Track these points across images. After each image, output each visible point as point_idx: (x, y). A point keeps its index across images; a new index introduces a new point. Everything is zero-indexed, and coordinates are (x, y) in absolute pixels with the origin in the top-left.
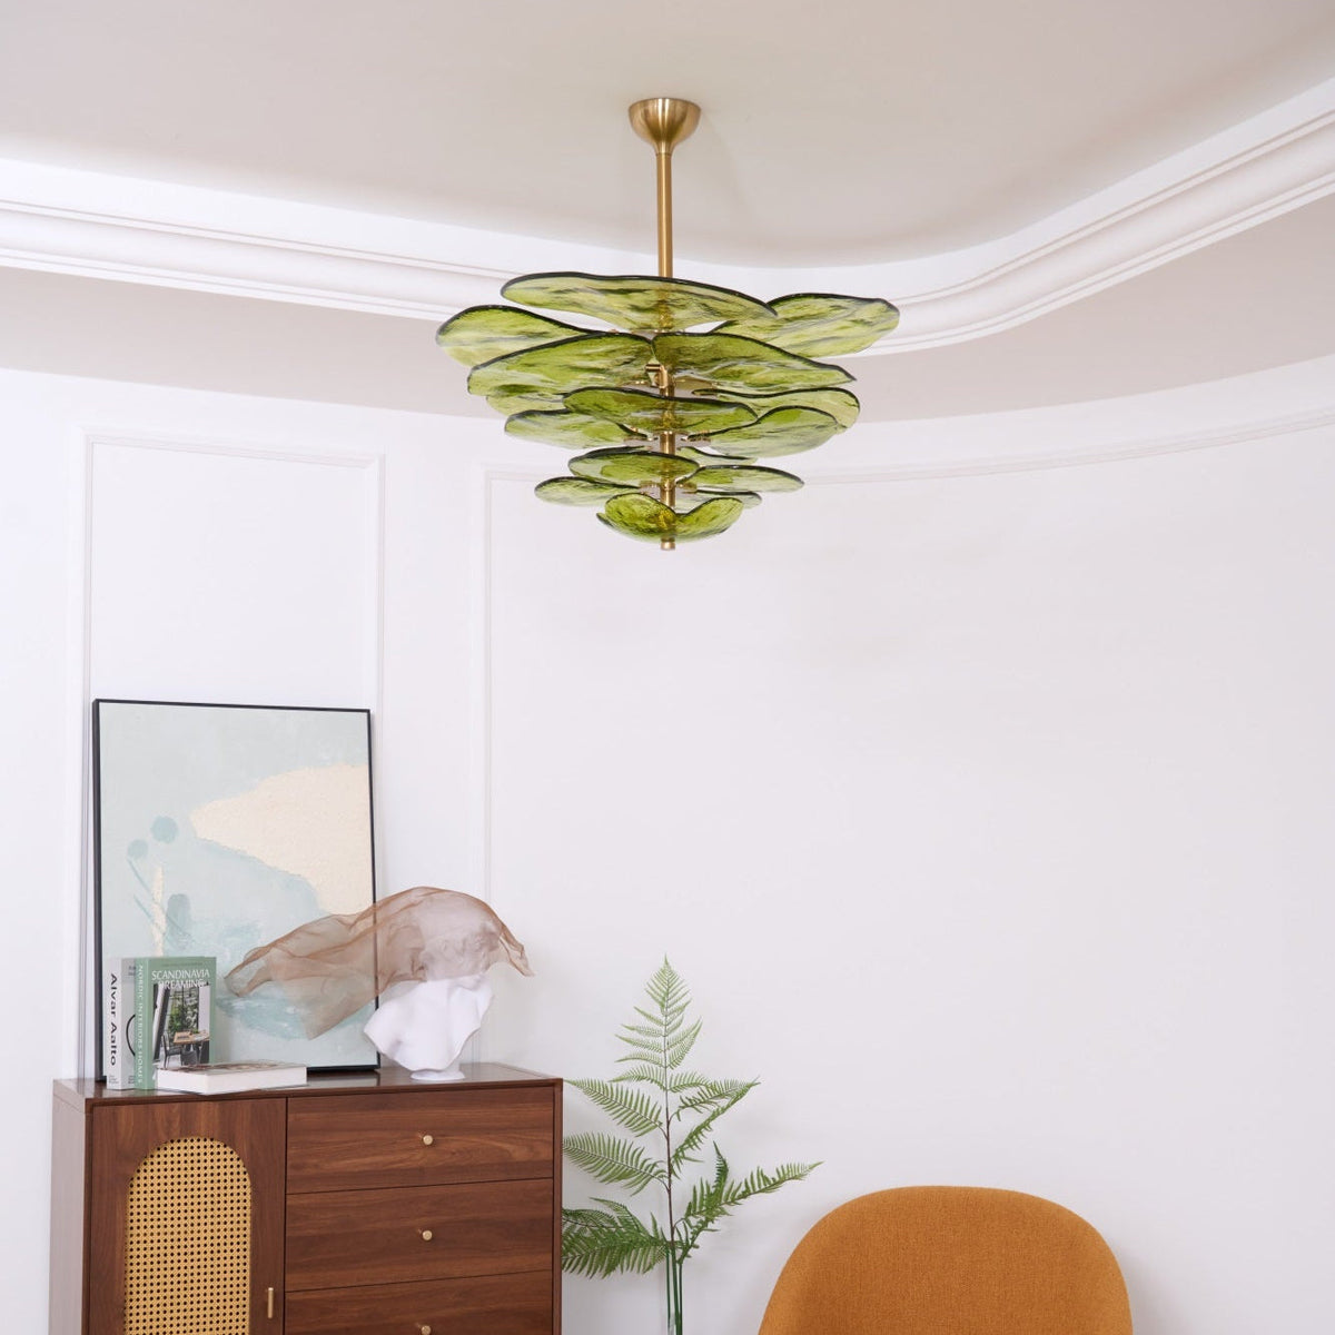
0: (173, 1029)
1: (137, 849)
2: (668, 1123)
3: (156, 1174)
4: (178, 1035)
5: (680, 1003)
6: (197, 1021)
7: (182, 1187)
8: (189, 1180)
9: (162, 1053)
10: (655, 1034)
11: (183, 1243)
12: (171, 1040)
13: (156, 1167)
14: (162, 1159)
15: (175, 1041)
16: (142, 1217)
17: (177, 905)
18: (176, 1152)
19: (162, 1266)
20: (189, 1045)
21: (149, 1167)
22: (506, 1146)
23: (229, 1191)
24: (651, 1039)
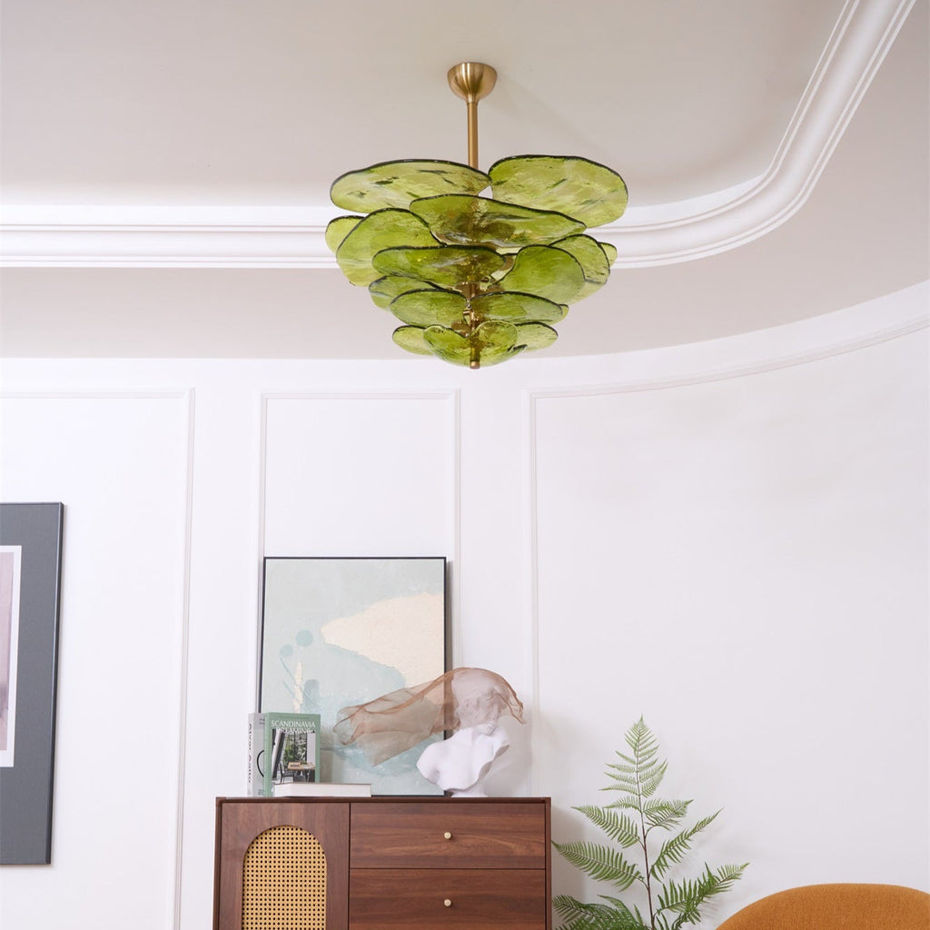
0: (287, 760)
1: (287, 651)
2: (645, 837)
3: (264, 850)
4: (290, 764)
5: (649, 748)
6: (305, 756)
7: (281, 860)
8: (286, 855)
9: (279, 774)
10: (630, 770)
11: (281, 898)
12: (286, 767)
13: (264, 845)
14: (268, 840)
15: (289, 767)
16: (255, 878)
17: (311, 685)
18: (277, 836)
19: (268, 911)
20: (299, 772)
21: (260, 845)
22: (510, 844)
23: (312, 865)
24: (628, 775)
